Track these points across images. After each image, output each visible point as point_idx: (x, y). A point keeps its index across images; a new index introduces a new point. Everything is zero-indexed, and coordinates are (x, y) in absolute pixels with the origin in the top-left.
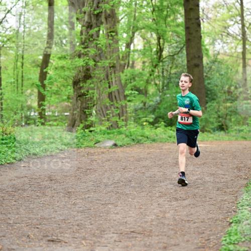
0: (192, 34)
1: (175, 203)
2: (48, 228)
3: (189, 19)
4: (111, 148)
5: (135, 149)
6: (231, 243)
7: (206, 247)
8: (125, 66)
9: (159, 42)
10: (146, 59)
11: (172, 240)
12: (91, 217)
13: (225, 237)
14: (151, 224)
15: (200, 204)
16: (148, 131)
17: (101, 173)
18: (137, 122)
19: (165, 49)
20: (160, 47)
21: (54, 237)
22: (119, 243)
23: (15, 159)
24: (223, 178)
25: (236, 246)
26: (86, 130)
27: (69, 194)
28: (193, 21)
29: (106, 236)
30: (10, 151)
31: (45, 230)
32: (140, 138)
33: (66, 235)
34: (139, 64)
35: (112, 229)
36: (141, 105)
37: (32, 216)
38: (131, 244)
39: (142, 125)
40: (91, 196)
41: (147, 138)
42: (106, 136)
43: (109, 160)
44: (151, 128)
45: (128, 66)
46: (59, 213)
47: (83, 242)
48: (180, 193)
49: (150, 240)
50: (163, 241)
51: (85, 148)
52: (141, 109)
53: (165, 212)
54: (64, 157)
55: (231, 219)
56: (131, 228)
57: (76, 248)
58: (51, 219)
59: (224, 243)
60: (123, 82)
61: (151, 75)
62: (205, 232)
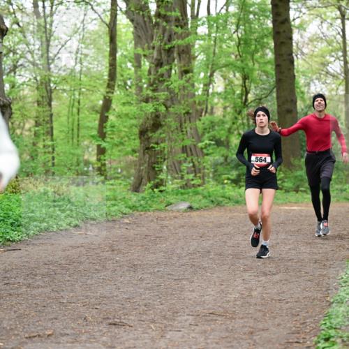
0: (284, 72)
1: (263, 278)
2: (109, 309)
3: (279, 55)
4: (186, 211)
5: (215, 213)
6: (331, 328)
7: (301, 332)
8: (202, 113)
9: (245, 83)
10: (227, 104)
11: (259, 323)
12: (161, 296)
13: (324, 320)
14: (235, 304)
15: (294, 280)
16: (231, 191)
17: (172, 242)
18: (216, 180)
19: (251, 92)
20: (246, 88)
21: (116, 320)
22: (195, 327)
23: (69, 224)
24: (321, 248)
25: (338, 331)
26: (155, 190)
27: (134, 267)
28: (285, 57)
29: (179, 318)
30: (63, 215)
31: (105, 311)
32: (221, 199)
33: (131, 317)
34: (220, 110)
35: (186, 310)
36: (222, 160)
37: (89, 294)
38: (209, 329)
39: (223, 183)
40: (162, 269)
41: (229, 199)
42: (180, 197)
43: (183, 226)
44: (233, 187)
45: (206, 112)
46: (122, 290)
47: (152, 326)
48: (270, 266)
49: (232, 324)
50: (248, 325)
51: (154, 211)
52: (221, 164)
53: (251, 290)
54: (128, 222)
55: (332, 297)
56: (209, 309)
57: (143, 333)
58: (112, 297)
59: (323, 327)
60: (200, 131)
61: (234, 123)
62: (300, 313)
